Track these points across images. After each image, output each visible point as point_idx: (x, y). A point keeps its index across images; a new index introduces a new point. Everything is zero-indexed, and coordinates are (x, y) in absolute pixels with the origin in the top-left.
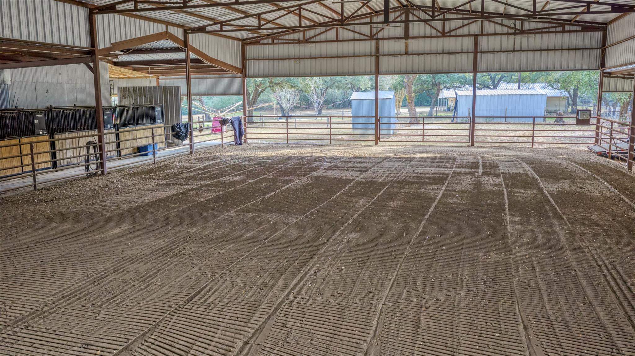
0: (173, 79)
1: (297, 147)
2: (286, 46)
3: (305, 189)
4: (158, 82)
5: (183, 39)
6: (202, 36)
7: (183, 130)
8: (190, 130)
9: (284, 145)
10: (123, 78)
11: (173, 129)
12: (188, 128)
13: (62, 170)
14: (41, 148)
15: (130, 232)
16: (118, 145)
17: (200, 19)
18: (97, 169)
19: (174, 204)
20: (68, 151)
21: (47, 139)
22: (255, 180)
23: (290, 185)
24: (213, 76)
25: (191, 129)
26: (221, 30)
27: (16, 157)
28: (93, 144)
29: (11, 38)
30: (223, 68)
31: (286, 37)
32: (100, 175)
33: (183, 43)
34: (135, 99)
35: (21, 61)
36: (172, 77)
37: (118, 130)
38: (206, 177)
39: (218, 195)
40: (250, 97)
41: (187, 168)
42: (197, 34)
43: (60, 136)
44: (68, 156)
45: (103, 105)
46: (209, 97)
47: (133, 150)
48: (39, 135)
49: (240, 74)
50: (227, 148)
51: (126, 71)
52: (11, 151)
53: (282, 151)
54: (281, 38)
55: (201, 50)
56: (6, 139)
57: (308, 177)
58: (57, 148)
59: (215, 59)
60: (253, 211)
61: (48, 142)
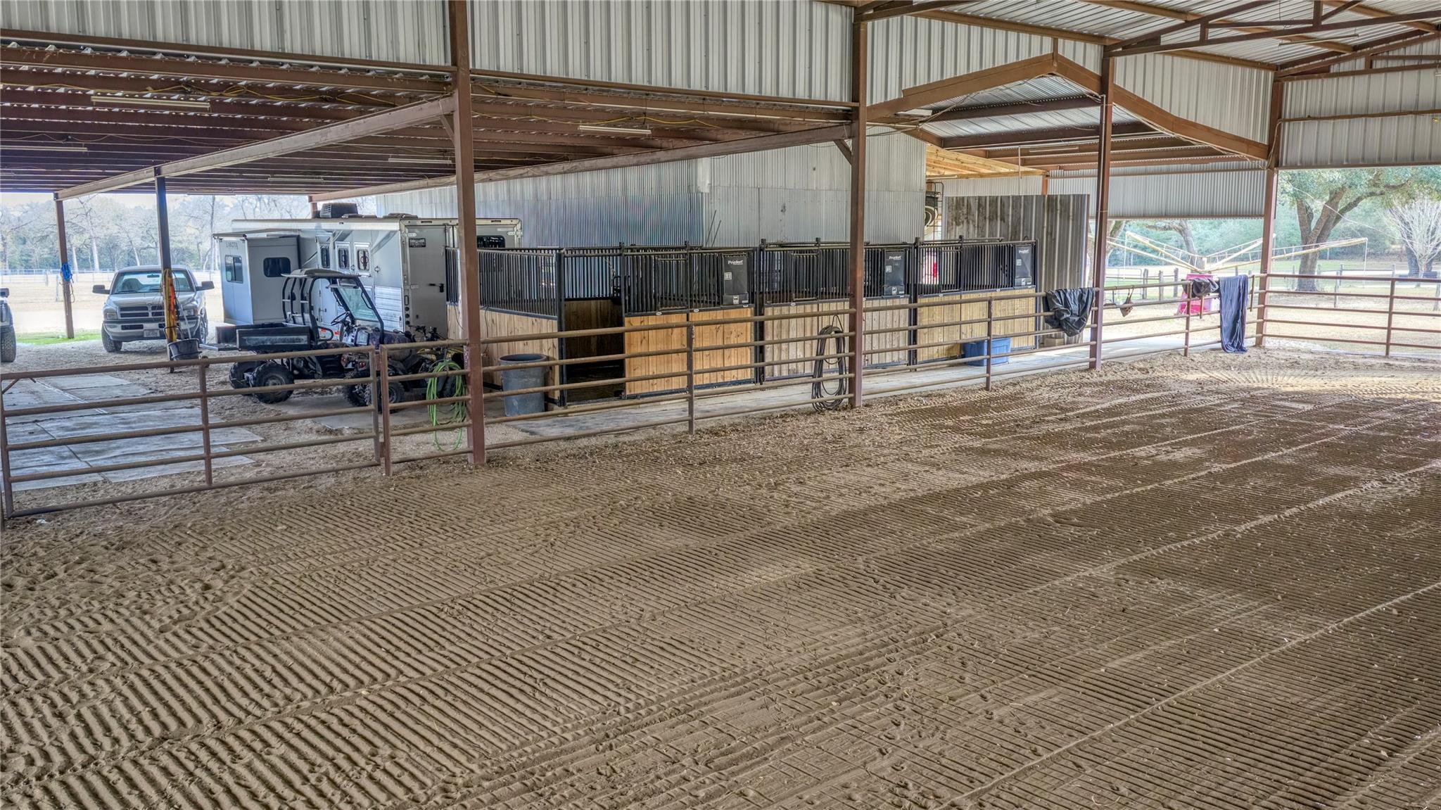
0: (1083, 176)
1: (1414, 369)
2: (1411, 76)
3: (1385, 518)
4: (1045, 184)
5: (1097, 72)
6: (1153, 60)
7: (1075, 307)
8: (1094, 308)
9: (1373, 361)
10: (967, 177)
11: (1047, 302)
12: (1090, 302)
13: (776, 387)
14: (733, 336)
15: (799, 585)
16: (913, 337)
17: (1147, 15)
18: (839, 393)
19: (962, 514)
20: (792, 345)
21: (749, 315)
22: (1232, 466)
23: (1340, 495)
24: (1187, 166)
25: (1097, 305)
26: (1204, 41)
27: (677, 352)
28: (836, 332)
29: (666, 85)
30: (1210, 145)
31: (1413, 50)
32: (845, 409)
33: (1096, 82)
34: (981, 229)
35: (716, 141)
36: (1081, 172)
37: (915, 301)
38: (1093, 441)
39: (1096, 503)
40: (1310, 221)
41: (1062, 409)
42: (1140, 56)
43: (777, 311)
44: (792, 356)
45: (866, 240)
46: (1216, 221)
47: (949, 350)
48: (731, 306)
49: (1262, 161)
50: (1198, 357)
51: (971, 161)
52: (668, 339)
53: (1363, 379)
54: (1396, 53)
55: (1148, 98)
56: (659, 313)
57: (1414, 475)
58: (768, 338)
59: (1187, 122)
60: (1175, 573)
61: (749, 324)
